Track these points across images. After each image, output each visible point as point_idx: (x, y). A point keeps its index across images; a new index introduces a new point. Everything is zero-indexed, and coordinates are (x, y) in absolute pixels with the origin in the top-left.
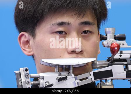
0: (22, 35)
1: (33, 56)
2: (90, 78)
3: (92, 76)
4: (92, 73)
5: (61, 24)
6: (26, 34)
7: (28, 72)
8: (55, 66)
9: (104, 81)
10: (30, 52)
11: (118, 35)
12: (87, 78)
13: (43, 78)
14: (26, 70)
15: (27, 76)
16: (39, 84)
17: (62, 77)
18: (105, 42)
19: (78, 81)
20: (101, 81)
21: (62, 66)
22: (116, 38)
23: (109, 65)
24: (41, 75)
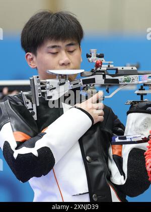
0: (28, 55)
1: (36, 68)
2: (80, 83)
3: (81, 82)
4: (81, 80)
5: (54, 47)
6: (31, 54)
7: (39, 79)
8: (56, 75)
9: (89, 85)
10: (34, 66)
11: (99, 54)
12: (78, 84)
13: (49, 83)
14: (38, 77)
15: (38, 81)
16: (46, 87)
17: (61, 82)
18: (90, 59)
19: (72, 85)
20: (87, 85)
21: (61, 75)
22: (98, 56)
23: (92, 75)
24: (47, 80)
